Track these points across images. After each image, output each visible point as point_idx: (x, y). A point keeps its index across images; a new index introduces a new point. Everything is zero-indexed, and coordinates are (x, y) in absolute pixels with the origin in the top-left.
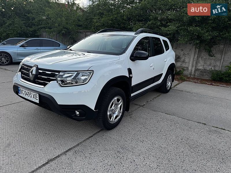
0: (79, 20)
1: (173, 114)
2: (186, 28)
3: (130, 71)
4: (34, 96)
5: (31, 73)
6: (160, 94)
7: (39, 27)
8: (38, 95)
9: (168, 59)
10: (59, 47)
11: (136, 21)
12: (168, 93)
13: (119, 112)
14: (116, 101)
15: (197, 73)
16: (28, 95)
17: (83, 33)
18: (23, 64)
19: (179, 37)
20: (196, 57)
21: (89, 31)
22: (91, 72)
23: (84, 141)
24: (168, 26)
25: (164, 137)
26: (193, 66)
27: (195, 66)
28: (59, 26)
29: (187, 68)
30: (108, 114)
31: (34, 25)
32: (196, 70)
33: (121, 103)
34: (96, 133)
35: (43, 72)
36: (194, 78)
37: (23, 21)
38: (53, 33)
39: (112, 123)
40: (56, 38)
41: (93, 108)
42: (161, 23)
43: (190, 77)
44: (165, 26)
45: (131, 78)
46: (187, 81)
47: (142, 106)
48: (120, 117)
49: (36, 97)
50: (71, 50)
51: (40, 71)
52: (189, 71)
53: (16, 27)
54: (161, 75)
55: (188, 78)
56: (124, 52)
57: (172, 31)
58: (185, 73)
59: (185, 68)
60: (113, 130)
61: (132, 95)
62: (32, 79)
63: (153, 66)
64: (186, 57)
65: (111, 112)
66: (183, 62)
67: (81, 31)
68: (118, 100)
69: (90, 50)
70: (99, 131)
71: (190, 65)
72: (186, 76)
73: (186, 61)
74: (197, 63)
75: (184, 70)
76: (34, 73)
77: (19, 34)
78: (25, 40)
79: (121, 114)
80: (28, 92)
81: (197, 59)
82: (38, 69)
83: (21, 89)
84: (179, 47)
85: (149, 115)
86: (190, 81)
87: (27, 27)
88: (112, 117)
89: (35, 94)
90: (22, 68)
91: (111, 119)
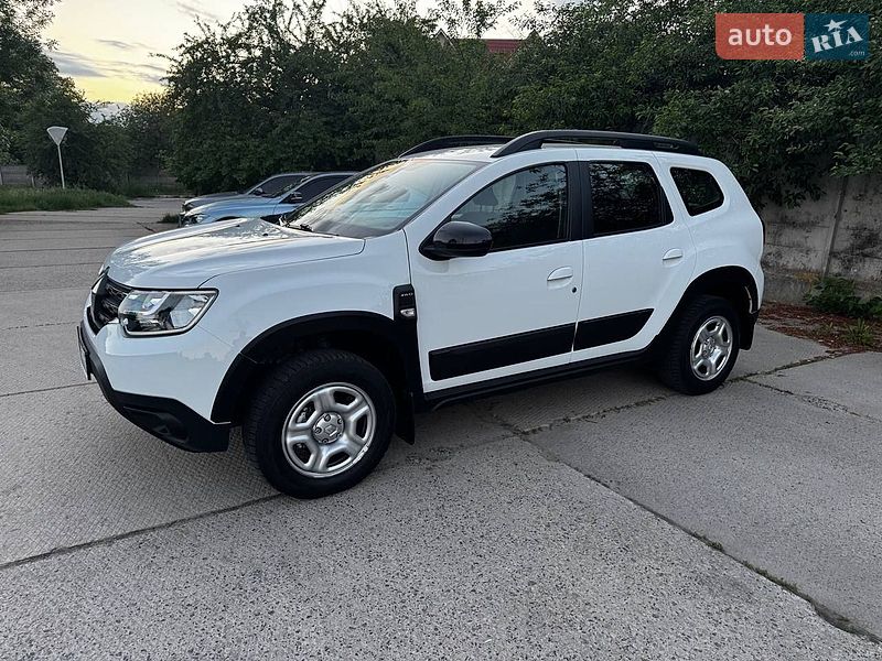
9: (693, 251)
13: (355, 442)
14: (331, 400)
22: (211, 295)
23: (201, 516)
30: (290, 440)
34: (257, 501)
39: (316, 475)
45: (405, 321)
47: (524, 433)
48: (359, 458)
54: (642, 315)
63: (570, 280)
65: (304, 437)
68: (342, 398)
76: (96, 289)
79: (365, 449)
84: (877, 192)
88: (312, 457)
91: (306, 461)
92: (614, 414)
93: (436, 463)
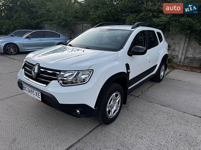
0: (76, 13)
1: (168, 106)
2: (177, 19)
3: (128, 66)
4: (36, 94)
5: (33, 72)
6: (154, 83)
7: (42, 19)
8: (40, 93)
9: (162, 51)
10: (60, 37)
11: (129, 13)
12: (161, 83)
13: (117, 107)
15: (186, 61)
16: (31, 92)
17: (80, 24)
18: (26, 61)
19: (171, 28)
20: (186, 46)
21: (86, 22)
22: (91, 71)
23: (85, 136)
24: (160, 17)
25: (162, 132)
26: (182, 54)
27: (185, 54)
28: (59, 18)
29: (177, 56)
30: (107, 110)
31: (38, 18)
32: (186, 58)
33: (119, 98)
34: (95, 127)
35: (44, 71)
36: (184, 66)
37: (28, 14)
38: (54, 25)
40: (57, 29)
41: (93, 106)
42: (153, 14)
43: (180, 64)
44: (157, 17)
45: (128, 73)
46: (177, 69)
47: (137, 96)
48: (118, 111)
49: (38, 95)
50: (70, 45)
51: (41, 70)
52: (179, 59)
53: (22, 20)
54: (156, 66)
55: (178, 66)
56: (121, 47)
57: (164, 22)
58: (175, 60)
59: (175, 57)
60: (111, 124)
61: (129, 88)
62: (34, 77)
63: (149, 59)
64: (176, 45)
65: (110, 108)
66: (173, 50)
67: (79, 22)
68: (116, 96)
69: (88, 46)
70: (98, 125)
71: (180, 53)
72: (176, 63)
73: (176, 50)
74: (186, 52)
75: (174, 58)
76: (36, 71)
77: (25, 26)
78: (30, 32)
79: (119, 108)
80: (31, 90)
81: (187, 48)
82: (40, 67)
83: (24, 85)
84: (170, 37)
85: (145, 107)
86: (180, 69)
87: (31, 19)
88: (111, 113)
89: (38, 92)
90: (25, 65)
91: (109, 114)
92: (149, 89)
93: (128, 108)
